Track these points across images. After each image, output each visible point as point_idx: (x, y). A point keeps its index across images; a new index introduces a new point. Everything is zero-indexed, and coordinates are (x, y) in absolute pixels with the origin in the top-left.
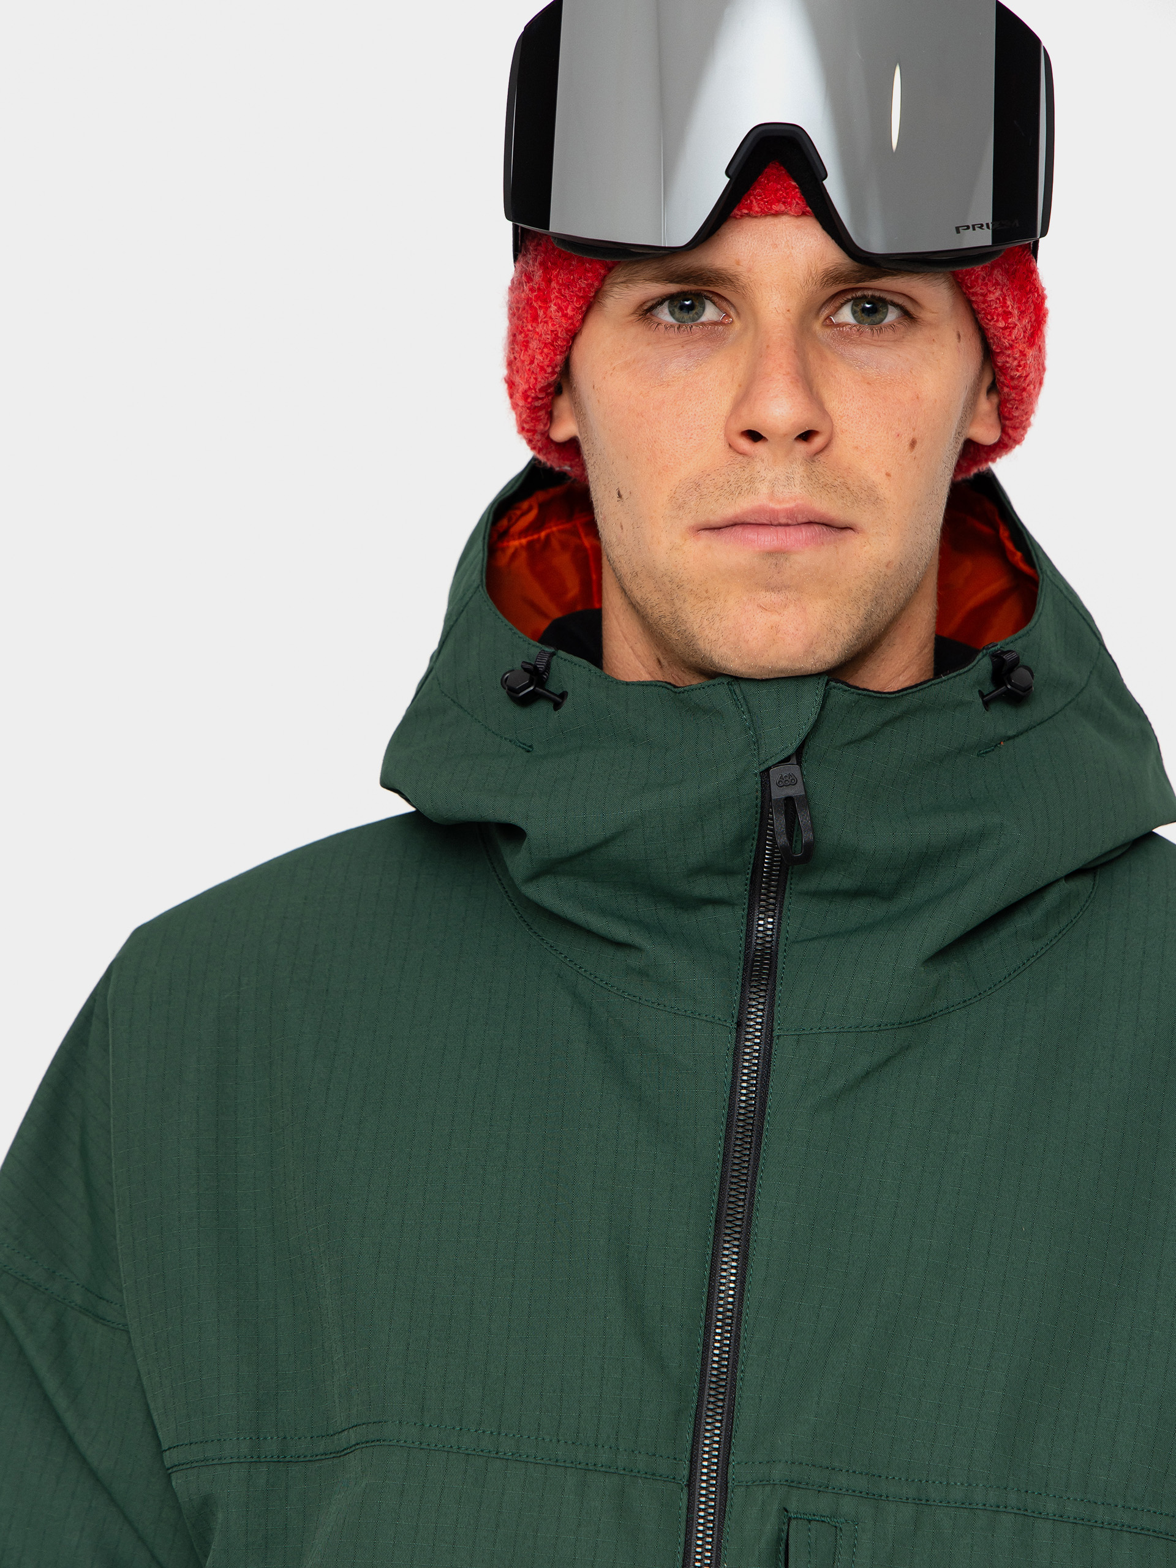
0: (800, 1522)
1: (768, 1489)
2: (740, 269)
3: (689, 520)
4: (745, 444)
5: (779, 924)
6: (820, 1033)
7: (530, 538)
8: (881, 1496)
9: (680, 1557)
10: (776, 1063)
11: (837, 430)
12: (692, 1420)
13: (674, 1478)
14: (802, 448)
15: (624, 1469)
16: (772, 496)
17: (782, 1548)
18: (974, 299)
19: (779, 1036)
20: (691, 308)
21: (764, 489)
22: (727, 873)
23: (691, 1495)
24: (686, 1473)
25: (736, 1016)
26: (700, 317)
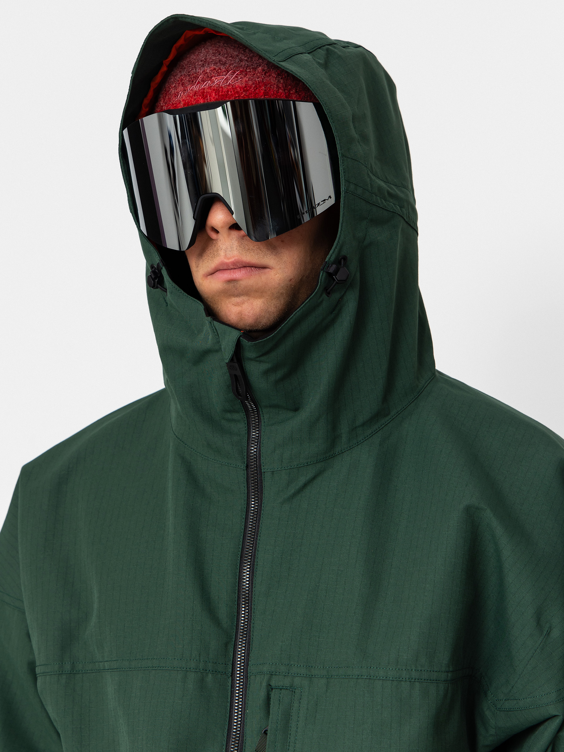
1: (262, 676)
3: (202, 271)
4: (213, 235)
6: (282, 470)
8: (312, 676)
13: (225, 673)
14: (234, 233)
15: (203, 670)
16: (225, 256)
21: (222, 254)
23: (233, 680)
25: (246, 463)
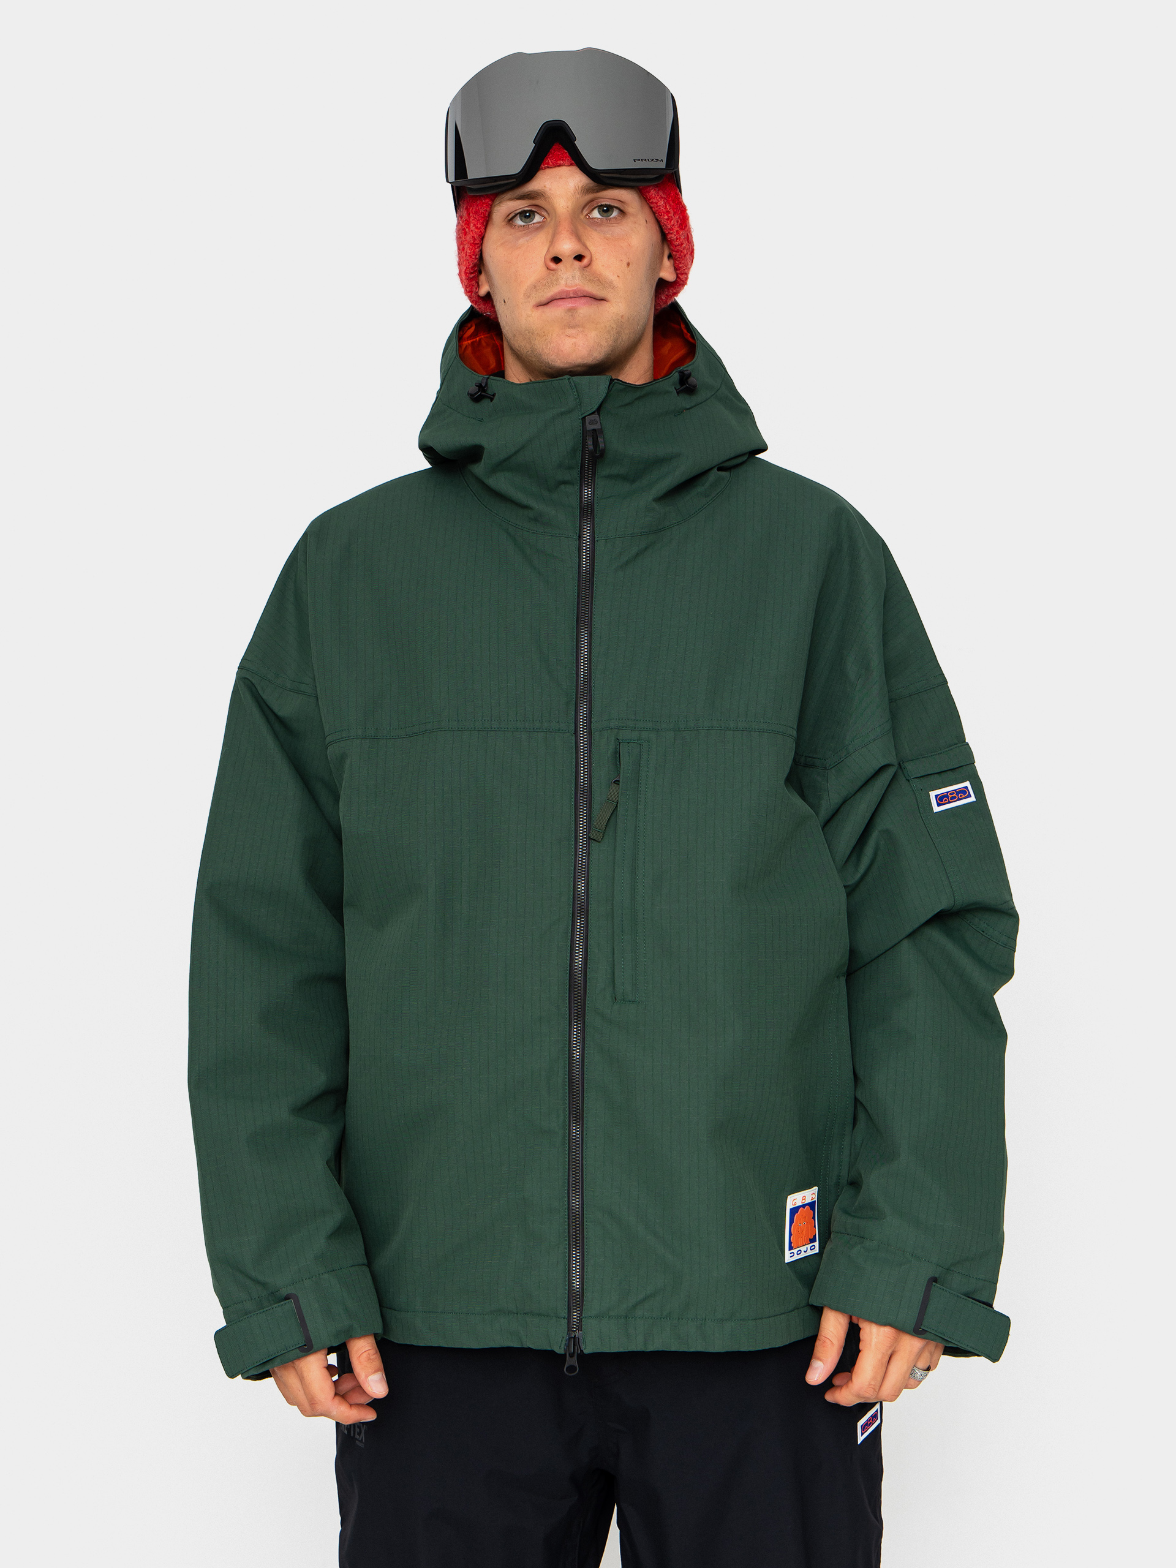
0: (624, 744)
1: (609, 731)
2: (546, 189)
3: (533, 302)
4: (552, 265)
5: (594, 491)
6: (615, 538)
7: (471, 341)
8: (659, 729)
9: (574, 763)
10: (597, 553)
11: (594, 259)
12: (574, 706)
13: (568, 731)
14: (577, 263)
15: (546, 729)
16: (566, 285)
17: (618, 756)
18: (652, 206)
19: (597, 541)
20: (529, 216)
21: (563, 282)
22: (570, 468)
23: (576, 737)
24: (573, 728)
25: (578, 533)
26: (533, 220)
